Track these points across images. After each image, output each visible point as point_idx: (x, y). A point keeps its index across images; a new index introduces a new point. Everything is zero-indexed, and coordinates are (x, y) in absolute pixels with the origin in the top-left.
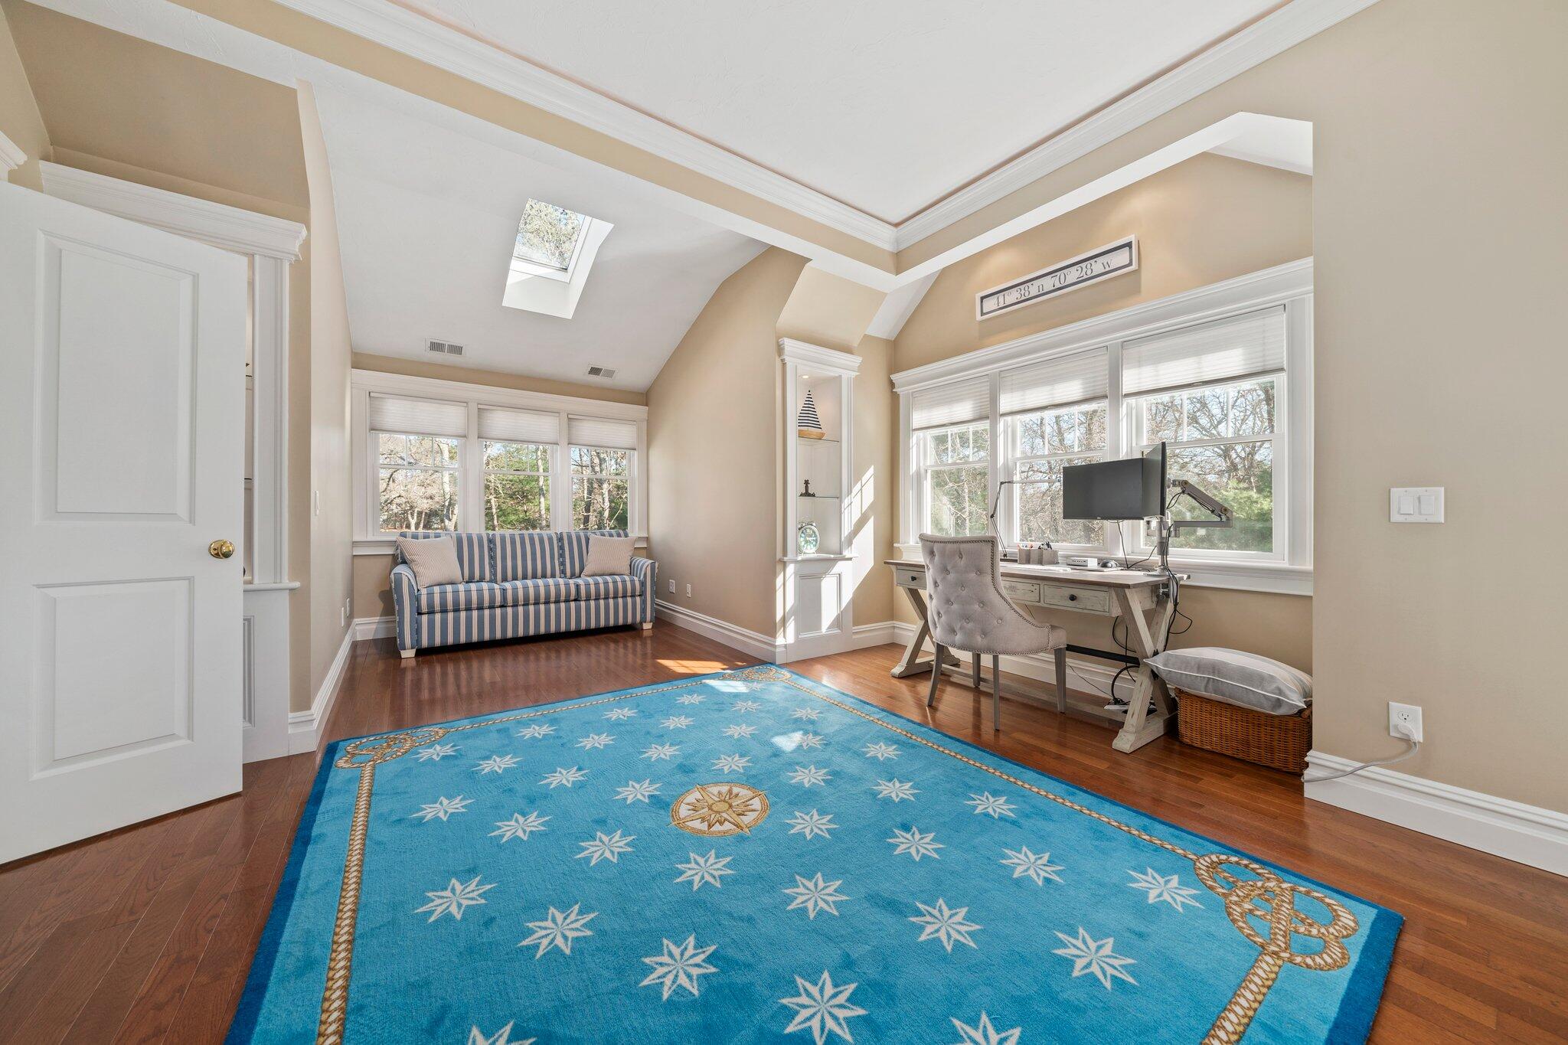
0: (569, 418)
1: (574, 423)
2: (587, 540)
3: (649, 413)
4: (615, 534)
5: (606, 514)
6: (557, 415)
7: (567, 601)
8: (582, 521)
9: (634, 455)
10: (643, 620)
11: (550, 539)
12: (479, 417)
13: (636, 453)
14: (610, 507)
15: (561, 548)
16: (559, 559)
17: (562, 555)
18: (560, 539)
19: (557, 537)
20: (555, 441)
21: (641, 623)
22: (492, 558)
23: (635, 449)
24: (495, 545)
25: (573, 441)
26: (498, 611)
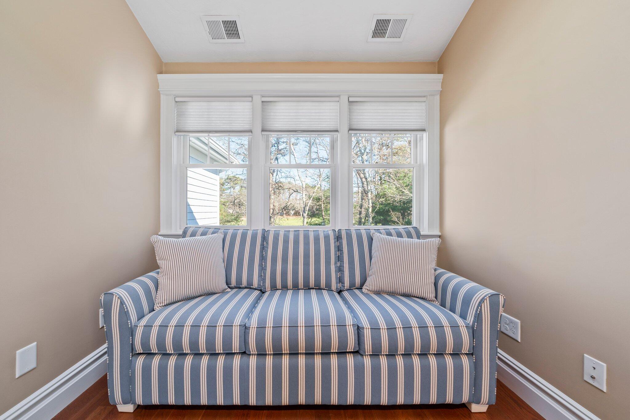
0: (349, 102)
1: (356, 107)
2: (371, 240)
3: (443, 84)
4: (404, 234)
5: (370, 210)
6: (337, 99)
7: (342, 353)
8: (358, 213)
9: (421, 139)
10: (476, 398)
11: (327, 238)
12: (263, 110)
13: (425, 135)
14: (372, 207)
15: (339, 249)
16: (335, 263)
17: (339, 258)
18: (338, 238)
19: (335, 235)
20: (335, 129)
21: (470, 403)
22: (263, 258)
23: (424, 130)
24: (267, 243)
25: (354, 127)
26: (237, 361)
